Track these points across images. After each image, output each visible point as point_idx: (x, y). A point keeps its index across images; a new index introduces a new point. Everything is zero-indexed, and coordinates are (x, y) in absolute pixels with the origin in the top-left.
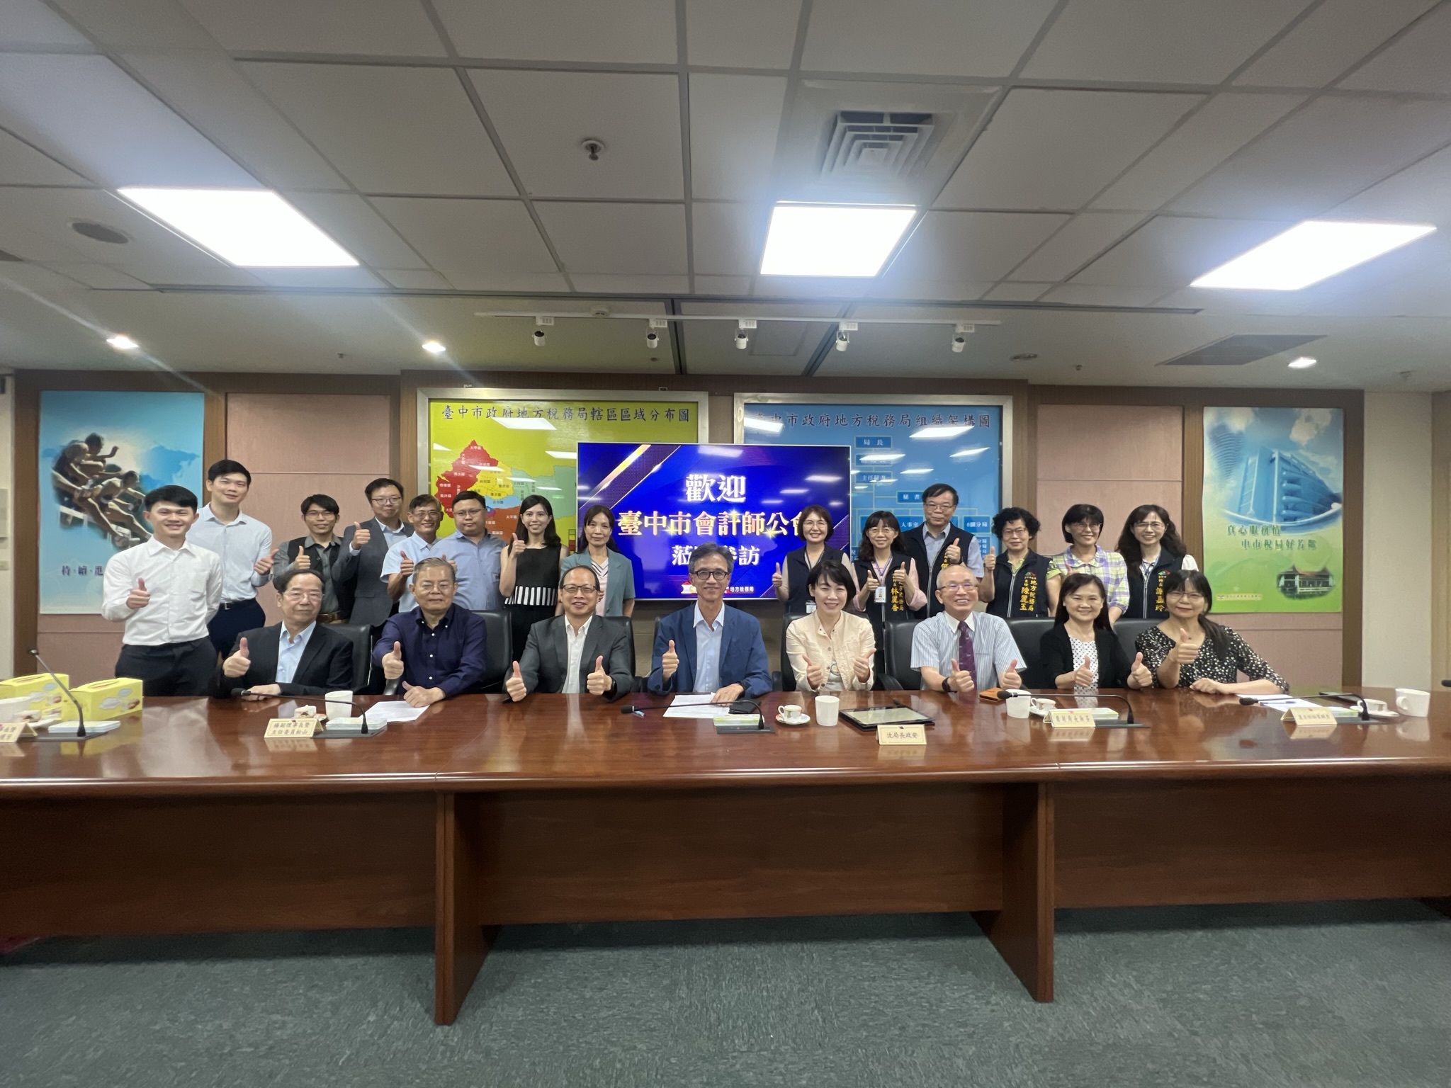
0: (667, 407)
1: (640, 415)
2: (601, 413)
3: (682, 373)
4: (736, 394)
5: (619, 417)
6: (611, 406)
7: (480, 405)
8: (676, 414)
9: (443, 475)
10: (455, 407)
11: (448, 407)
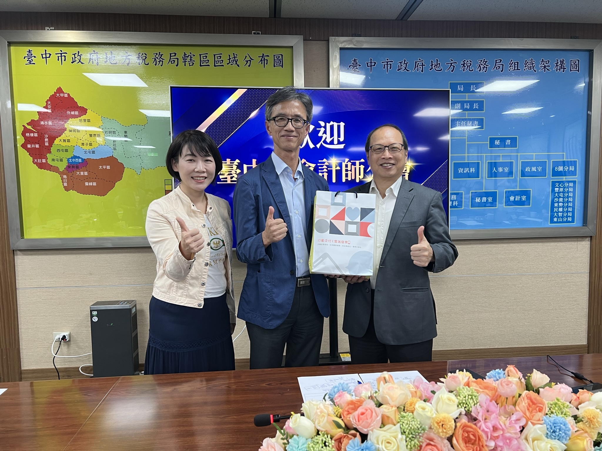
0: (261, 52)
1: (234, 60)
2: (193, 59)
3: (275, 17)
4: (332, 39)
5: (212, 63)
6: (203, 50)
7: (64, 49)
8: (271, 60)
9: (28, 124)
10: (37, 51)
11: (29, 51)
